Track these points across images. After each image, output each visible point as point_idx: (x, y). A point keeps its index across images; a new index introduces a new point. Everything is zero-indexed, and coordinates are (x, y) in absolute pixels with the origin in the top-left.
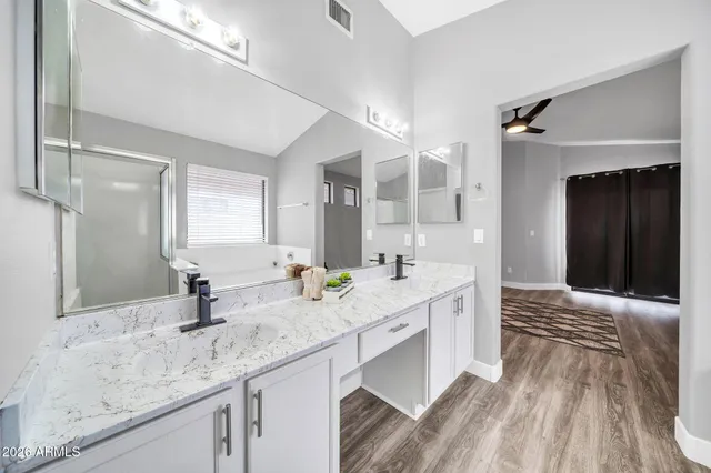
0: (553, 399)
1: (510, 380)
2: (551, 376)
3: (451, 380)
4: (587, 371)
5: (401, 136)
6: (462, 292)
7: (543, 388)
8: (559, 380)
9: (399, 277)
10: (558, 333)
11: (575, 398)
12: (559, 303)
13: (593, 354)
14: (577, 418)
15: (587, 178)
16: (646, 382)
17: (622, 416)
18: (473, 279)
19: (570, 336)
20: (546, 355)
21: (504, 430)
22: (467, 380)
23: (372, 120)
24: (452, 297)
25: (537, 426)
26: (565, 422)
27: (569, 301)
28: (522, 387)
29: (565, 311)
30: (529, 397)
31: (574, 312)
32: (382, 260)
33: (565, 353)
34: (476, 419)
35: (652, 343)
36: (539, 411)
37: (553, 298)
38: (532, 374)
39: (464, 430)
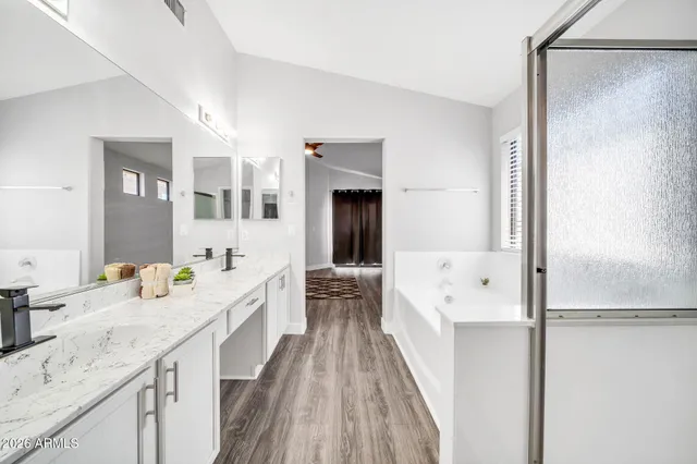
0: (335, 330)
1: (312, 329)
2: (332, 320)
3: (277, 342)
4: (348, 311)
5: (227, 139)
6: (283, 273)
7: (330, 327)
8: (336, 320)
9: (229, 267)
10: (332, 294)
11: (345, 326)
12: (330, 276)
13: (349, 301)
14: (347, 336)
15: (343, 192)
16: (370, 307)
17: (364, 327)
18: (288, 262)
19: (338, 294)
20: (328, 308)
21: (314, 358)
22: (286, 339)
23: (204, 119)
24: (277, 278)
25: (330, 348)
26: (342, 340)
27: (334, 274)
28: (319, 331)
29: (333, 280)
30: (323, 335)
31: (338, 280)
32: (209, 254)
33: (337, 304)
34: (297, 359)
35: (372, 289)
36: (330, 339)
37: (326, 274)
38: (323, 322)
39: (291, 369)
